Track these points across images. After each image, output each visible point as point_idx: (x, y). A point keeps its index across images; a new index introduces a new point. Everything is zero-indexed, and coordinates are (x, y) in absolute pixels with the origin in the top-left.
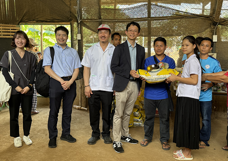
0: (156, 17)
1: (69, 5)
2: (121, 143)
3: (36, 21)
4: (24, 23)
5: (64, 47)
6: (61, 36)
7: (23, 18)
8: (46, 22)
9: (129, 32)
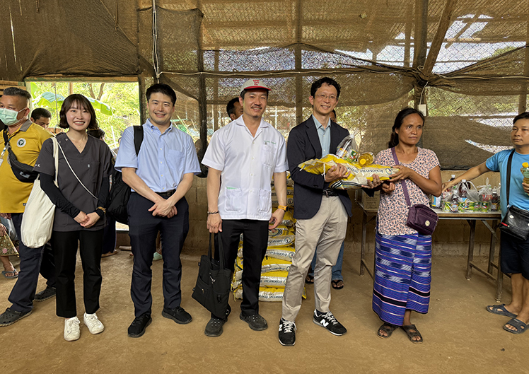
0: (311, 70)
1: (134, 42)
2: (293, 326)
3: (63, 74)
4: (35, 78)
5: (165, 127)
6: (161, 104)
7: (33, 66)
8: (86, 75)
9: (319, 99)
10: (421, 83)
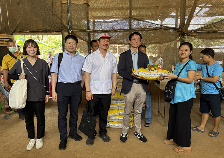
6: (71, 44)
7: (16, 28)
8: (39, 32)
10: (183, 34)
